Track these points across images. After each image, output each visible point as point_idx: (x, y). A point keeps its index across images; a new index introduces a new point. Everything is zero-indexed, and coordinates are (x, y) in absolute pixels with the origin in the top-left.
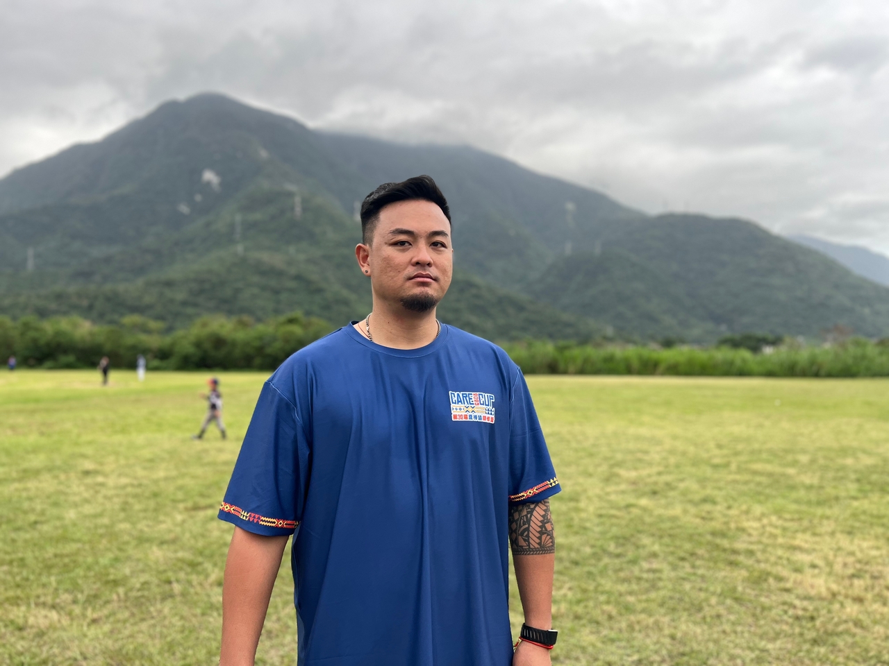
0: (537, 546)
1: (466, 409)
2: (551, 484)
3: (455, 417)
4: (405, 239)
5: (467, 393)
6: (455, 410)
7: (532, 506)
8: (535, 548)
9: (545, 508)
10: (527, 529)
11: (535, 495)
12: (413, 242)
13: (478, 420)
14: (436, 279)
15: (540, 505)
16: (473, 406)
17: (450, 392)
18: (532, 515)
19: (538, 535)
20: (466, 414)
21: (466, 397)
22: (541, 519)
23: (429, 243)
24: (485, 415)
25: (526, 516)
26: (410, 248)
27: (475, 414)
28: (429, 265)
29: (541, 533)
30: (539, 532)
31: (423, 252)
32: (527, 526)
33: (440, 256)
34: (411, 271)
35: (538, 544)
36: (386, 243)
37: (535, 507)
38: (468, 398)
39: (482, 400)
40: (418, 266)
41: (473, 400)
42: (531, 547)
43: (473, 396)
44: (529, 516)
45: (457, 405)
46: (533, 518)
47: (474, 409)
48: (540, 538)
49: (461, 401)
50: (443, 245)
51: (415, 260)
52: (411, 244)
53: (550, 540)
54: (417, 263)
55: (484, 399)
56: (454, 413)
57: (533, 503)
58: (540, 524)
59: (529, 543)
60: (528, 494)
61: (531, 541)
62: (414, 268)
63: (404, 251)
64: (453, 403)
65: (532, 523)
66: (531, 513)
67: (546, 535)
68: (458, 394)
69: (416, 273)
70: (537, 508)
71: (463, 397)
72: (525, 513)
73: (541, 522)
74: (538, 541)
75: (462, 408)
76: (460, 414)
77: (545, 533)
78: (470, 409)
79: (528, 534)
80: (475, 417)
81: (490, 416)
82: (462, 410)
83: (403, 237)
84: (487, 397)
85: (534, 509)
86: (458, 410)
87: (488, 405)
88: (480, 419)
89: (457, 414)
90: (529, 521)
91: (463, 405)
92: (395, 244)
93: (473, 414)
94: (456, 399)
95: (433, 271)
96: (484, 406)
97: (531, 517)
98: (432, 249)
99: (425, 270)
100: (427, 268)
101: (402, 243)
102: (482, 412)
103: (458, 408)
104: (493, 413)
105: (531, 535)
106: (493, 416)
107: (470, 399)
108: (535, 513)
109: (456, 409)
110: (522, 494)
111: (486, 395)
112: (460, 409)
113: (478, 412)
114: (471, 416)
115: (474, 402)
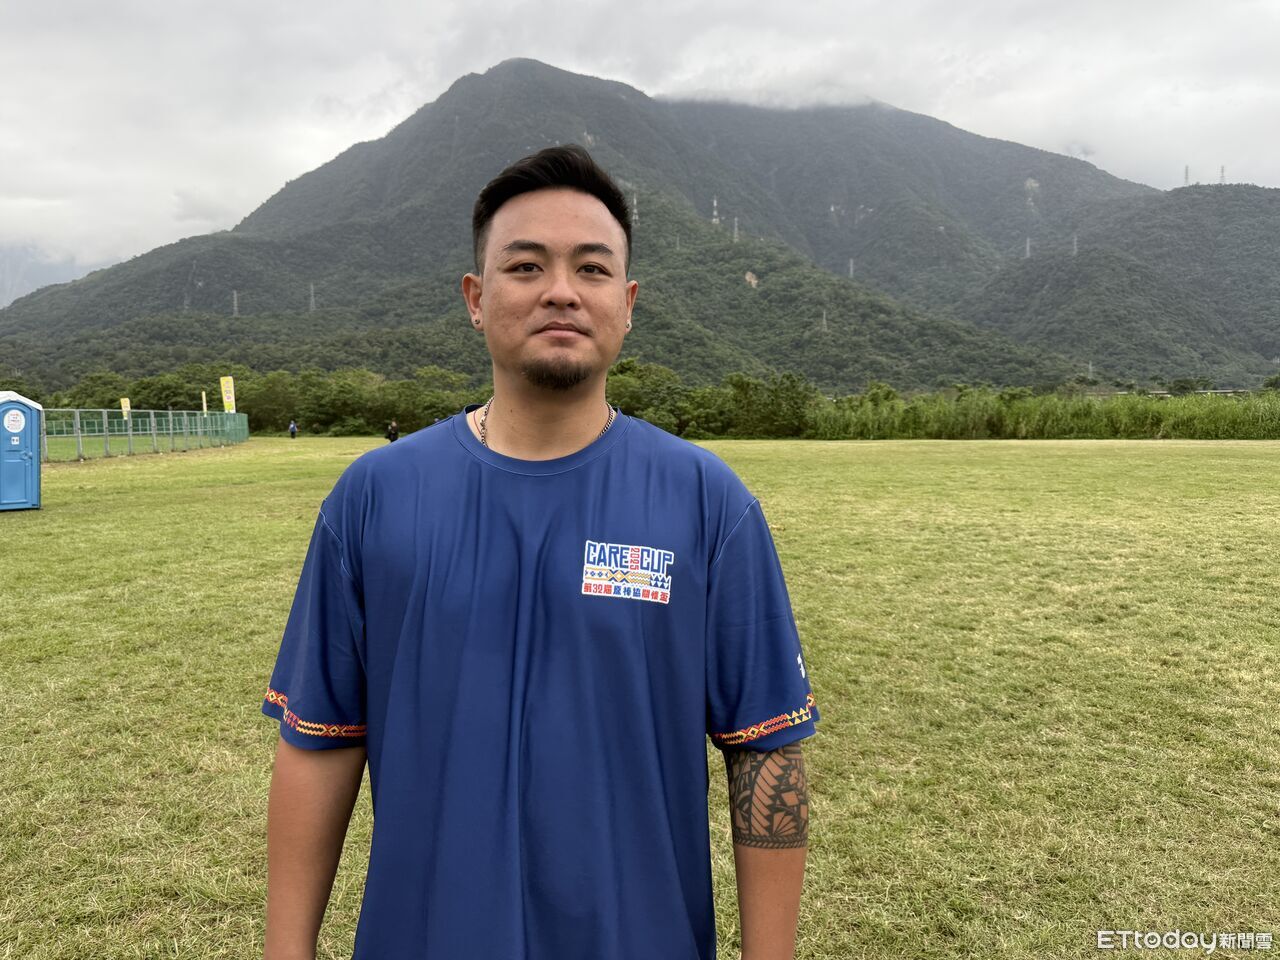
0: (763, 832)
1: (610, 575)
2: (793, 720)
3: (588, 587)
4: (530, 261)
5: (620, 546)
6: (589, 575)
7: (760, 757)
8: (760, 836)
9: (784, 762)
10: (749, 799)
11: (762, 738)
12: (545, 265)
13: (631, 596)
14: (585, 333)
15: (775, 756)
16: (625, 570)
17: (588, 542)
18: (758, 773)
19: (766, 812)
20: (610, 583)
21: (615, 554)
22: (774, 782)
23: (574, 267)
24: (649, 588)
25: (749, 773)
26: (539, 276)
27: (628, 585)
28: (572, 305)
29: (773, 809)
30: (768, 807)
31: (563, 284)
32: (748, 792)
33: (595, 290)
34: (540, 316)
35: (766, 828)
36: (499, 269)
37: (765, 760)
38: (618, 556)
39: (647, 561)
40: (552, 310)
41: (629, 559)
42: (754, 832)
43: (631, 552)
44: (753, 774)
45: (596, 566)
46: (759, 780)
47: (629, 577)
48: (769, 818)
49: (604, 561)
50: (603, 271)
51: (546, 297)
52: (542, 270)
53: (792, 824)
54: (550, 304)
55: (650, 560)
56: (587, 579)
57: (760, 751)
58: (772, 792)
59: (750, 825)
60: (749, 734)
61: (753, 821)
62: (546, 312)
63: (526, 280)
64: (588, 562)
65: (757, 789)
66: (757, 769)
67: (782, 814)
68: (602, 548)
69: (546, 323)
70: (769, 762)
71: (611, 552)
72: (747, 768)
73: (773, 788)
74: (766, 823)
75: (604, 572)
76: (598, 582)
77: (781, 810)
78: (619, 576)
79: (750, 807)
80: (627, 591)
81: (660, 591)
82: (604, 577)
83: (526, 257)
84: (659, 557)
85: (762, 764)
86: (596, 576)
87: (658, 571)
88: (635, 594)
89: (593, 582)
90: (752, 784)
91: (607, 567)
92: (513, 269)
93: (623, 586)
94: (597, 555)
95: (582, 317)
96: (649, 572)
97: (756, 777)
98: (582, 277)
99: (564, 316)
100: (570, 312)
101: (528, 267)
102: (642, 582)
103: (597, 572)
104: (666, 585)
105: (754, 810)
106: (668, 592)
107: (622, 557)
108: (763, 771)
109: (593, 574)
110: (739, 733)
111: (657, 552)
112: (600, 574)
113: (634, 581)
114: (617, 589)
115: (629, 564)
